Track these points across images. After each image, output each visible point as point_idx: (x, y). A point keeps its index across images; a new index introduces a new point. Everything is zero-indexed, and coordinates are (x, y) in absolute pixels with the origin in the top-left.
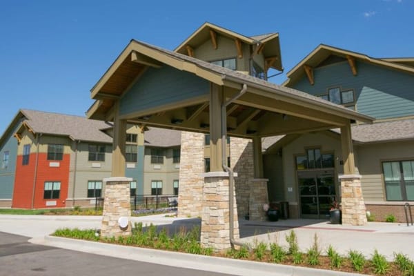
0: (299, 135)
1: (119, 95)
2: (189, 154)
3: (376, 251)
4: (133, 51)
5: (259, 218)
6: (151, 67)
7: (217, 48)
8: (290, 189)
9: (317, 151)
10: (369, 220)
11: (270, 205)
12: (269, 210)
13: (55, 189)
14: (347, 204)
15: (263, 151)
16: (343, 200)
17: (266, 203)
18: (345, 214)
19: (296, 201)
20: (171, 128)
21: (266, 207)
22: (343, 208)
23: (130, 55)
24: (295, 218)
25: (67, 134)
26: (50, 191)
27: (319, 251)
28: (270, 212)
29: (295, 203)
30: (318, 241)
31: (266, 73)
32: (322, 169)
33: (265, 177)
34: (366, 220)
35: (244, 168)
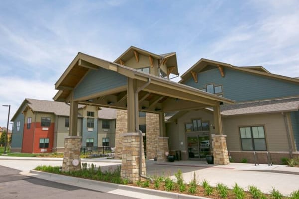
0: (188, 112)
1: (73, 87)
2: (122, 123)
3: (236, 184)
4: (79, 59)
5: (163, 160)
6: (92, 70)
7: (138, 62)
8: (182, 143)
9: (199, 122)
10: (230, 162)
11: (170, 152)
12: (169, 155)
13: (46, 142)
14: (217, 153)
15: (166, 121)
16: (215, 150)
17: (167, 151)
18: (216, 158)
19: (186, 150)
20: (108, 107)
21: (167, 153)
22: (214, 155)
23: (78, 62)
24: (185, 160)
25: (52, 112)
26: (43, 144)
27: (196, 183)
28: (170, 157)
29: (185, 151)
30: (196, 177)
31: (168, 76)
32: (202, 132)
33: (167, 136)
34: (229, 161)
35: (154, 131)
